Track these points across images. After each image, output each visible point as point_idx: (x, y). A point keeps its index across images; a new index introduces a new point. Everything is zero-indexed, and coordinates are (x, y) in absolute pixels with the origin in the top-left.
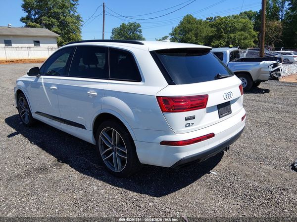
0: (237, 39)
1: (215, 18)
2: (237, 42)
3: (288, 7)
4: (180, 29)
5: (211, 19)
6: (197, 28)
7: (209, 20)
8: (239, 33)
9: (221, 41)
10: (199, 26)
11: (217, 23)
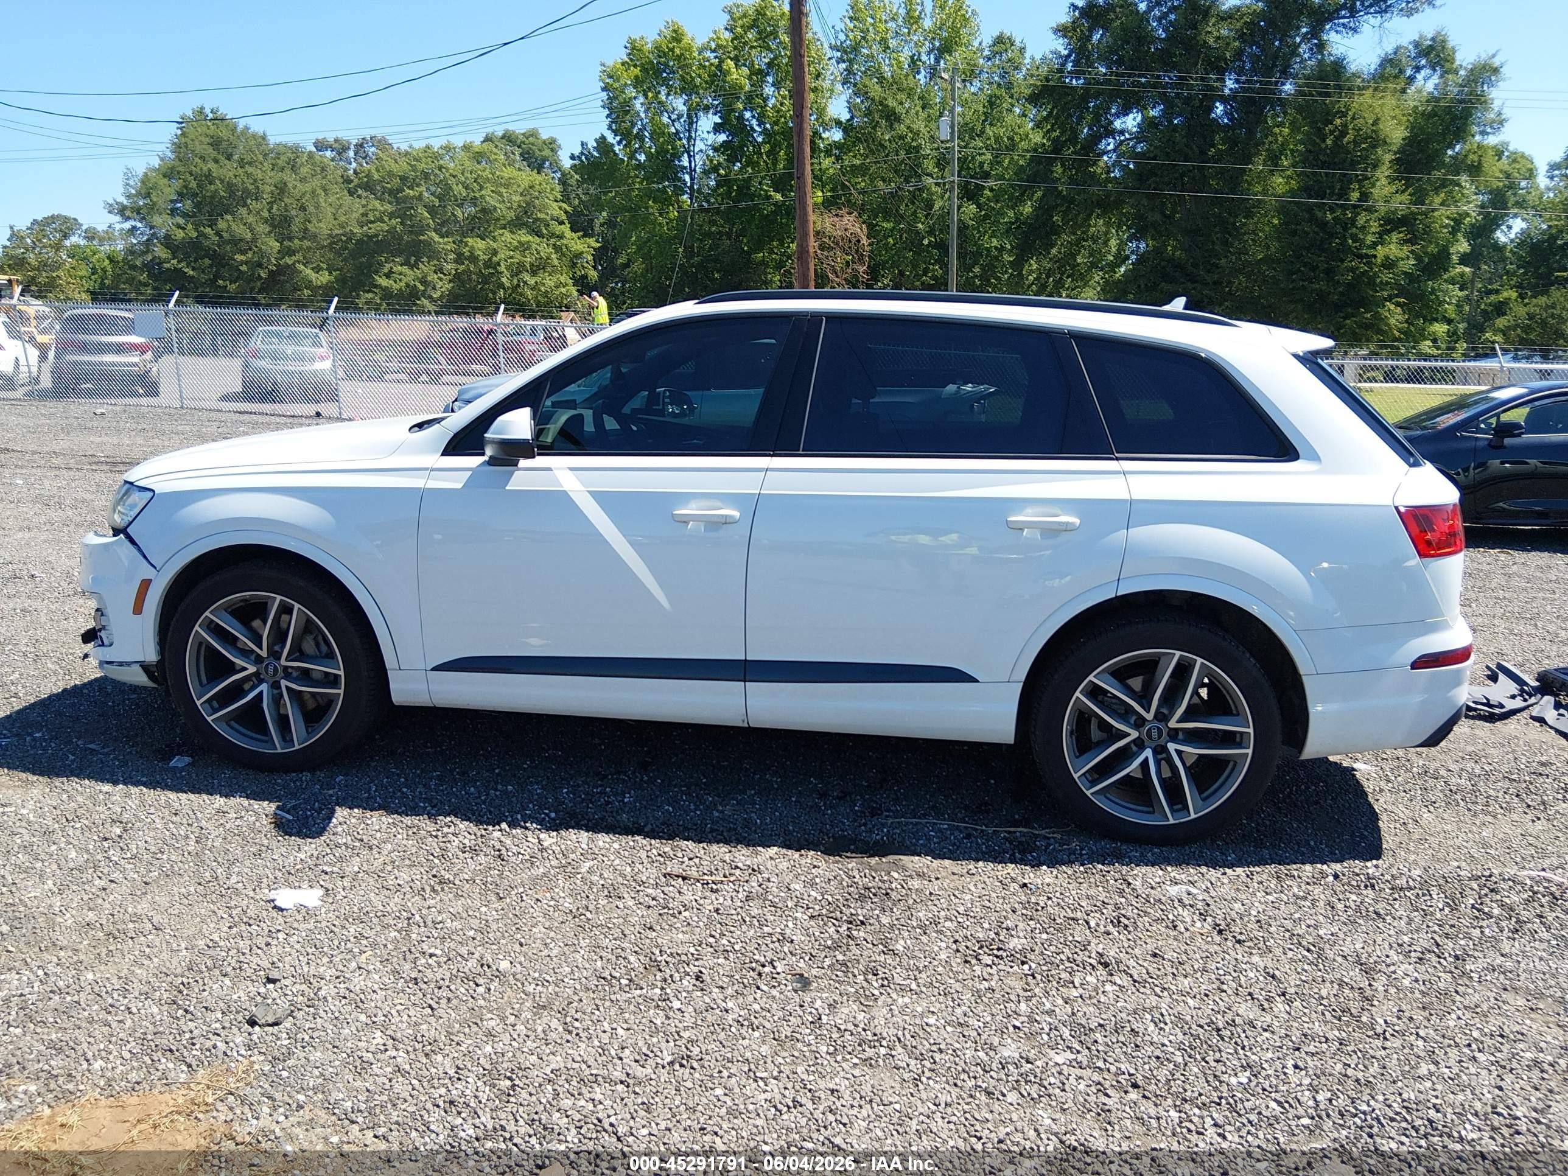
0: (502, 268)
1: (360, 146)
2: (504, 280)
3: (711, 138)
4: (177, 184)
5: (341, 148)
6: (282, 189)
7: (328, 154)
8: (507, 236)
9: (426, 268)
10: (289, 177)
11: (390, 174)
